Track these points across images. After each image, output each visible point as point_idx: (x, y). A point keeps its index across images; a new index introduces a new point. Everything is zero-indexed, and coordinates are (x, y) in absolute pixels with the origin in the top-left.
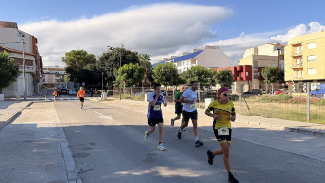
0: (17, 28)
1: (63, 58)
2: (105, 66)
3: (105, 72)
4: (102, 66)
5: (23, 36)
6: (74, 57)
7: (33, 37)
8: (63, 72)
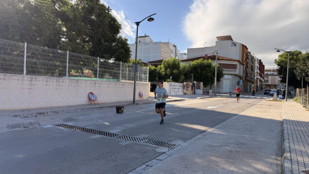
0: (232, 40)
1: (276, 60)
2: (306, 66)
3: (305, 72)
4: (304, 66)
5: (235, 45)
6: (286, 58)
7: (243, 45)
8: (276, 73)
